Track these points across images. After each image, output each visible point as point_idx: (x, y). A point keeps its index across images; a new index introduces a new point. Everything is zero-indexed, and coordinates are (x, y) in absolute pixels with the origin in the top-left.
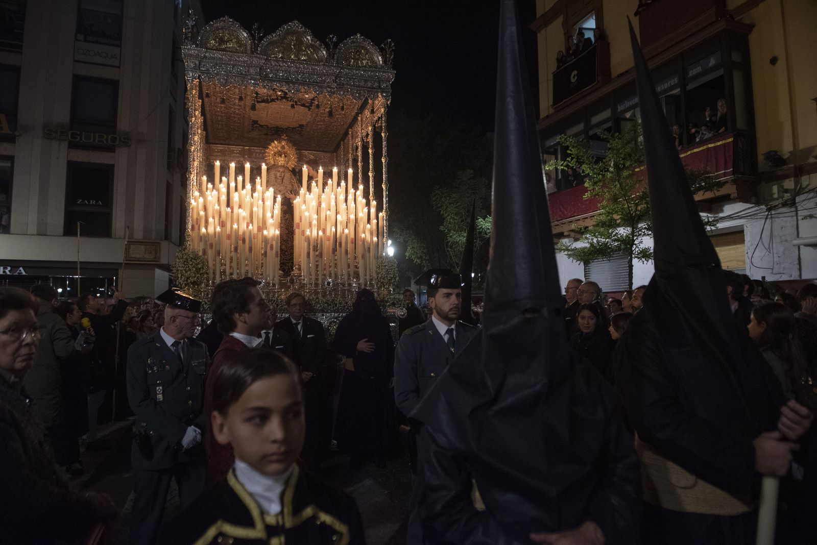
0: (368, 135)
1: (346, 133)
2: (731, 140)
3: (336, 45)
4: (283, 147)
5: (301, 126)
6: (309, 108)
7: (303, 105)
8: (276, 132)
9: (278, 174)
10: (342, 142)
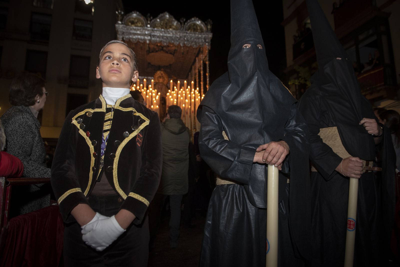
0: (200, 67)
1: (191, 68)
2: (382, 69)
3: (184, 23)
4: (162, 74)
5: (170, 65)
6: (173, 55)
7: (171, 53)
8: (159, 68)
9: (160, 87)
10: (190, 73)
